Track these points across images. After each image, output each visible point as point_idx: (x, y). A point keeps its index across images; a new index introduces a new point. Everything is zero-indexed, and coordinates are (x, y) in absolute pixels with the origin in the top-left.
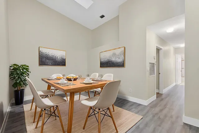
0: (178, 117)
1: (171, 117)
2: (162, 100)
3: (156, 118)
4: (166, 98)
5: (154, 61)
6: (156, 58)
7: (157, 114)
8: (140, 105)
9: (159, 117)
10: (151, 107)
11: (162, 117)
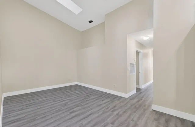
0: (150, 106)
1: (145, 106)
2: (141, 93)
3: (133, 107)
4: (144, 92)
5: (134, 62)
6: (135, 60)
7: (134, 104)
8: (122, 97)
9: (136, 106)
10: (131, 99)
11: (137, 106)
